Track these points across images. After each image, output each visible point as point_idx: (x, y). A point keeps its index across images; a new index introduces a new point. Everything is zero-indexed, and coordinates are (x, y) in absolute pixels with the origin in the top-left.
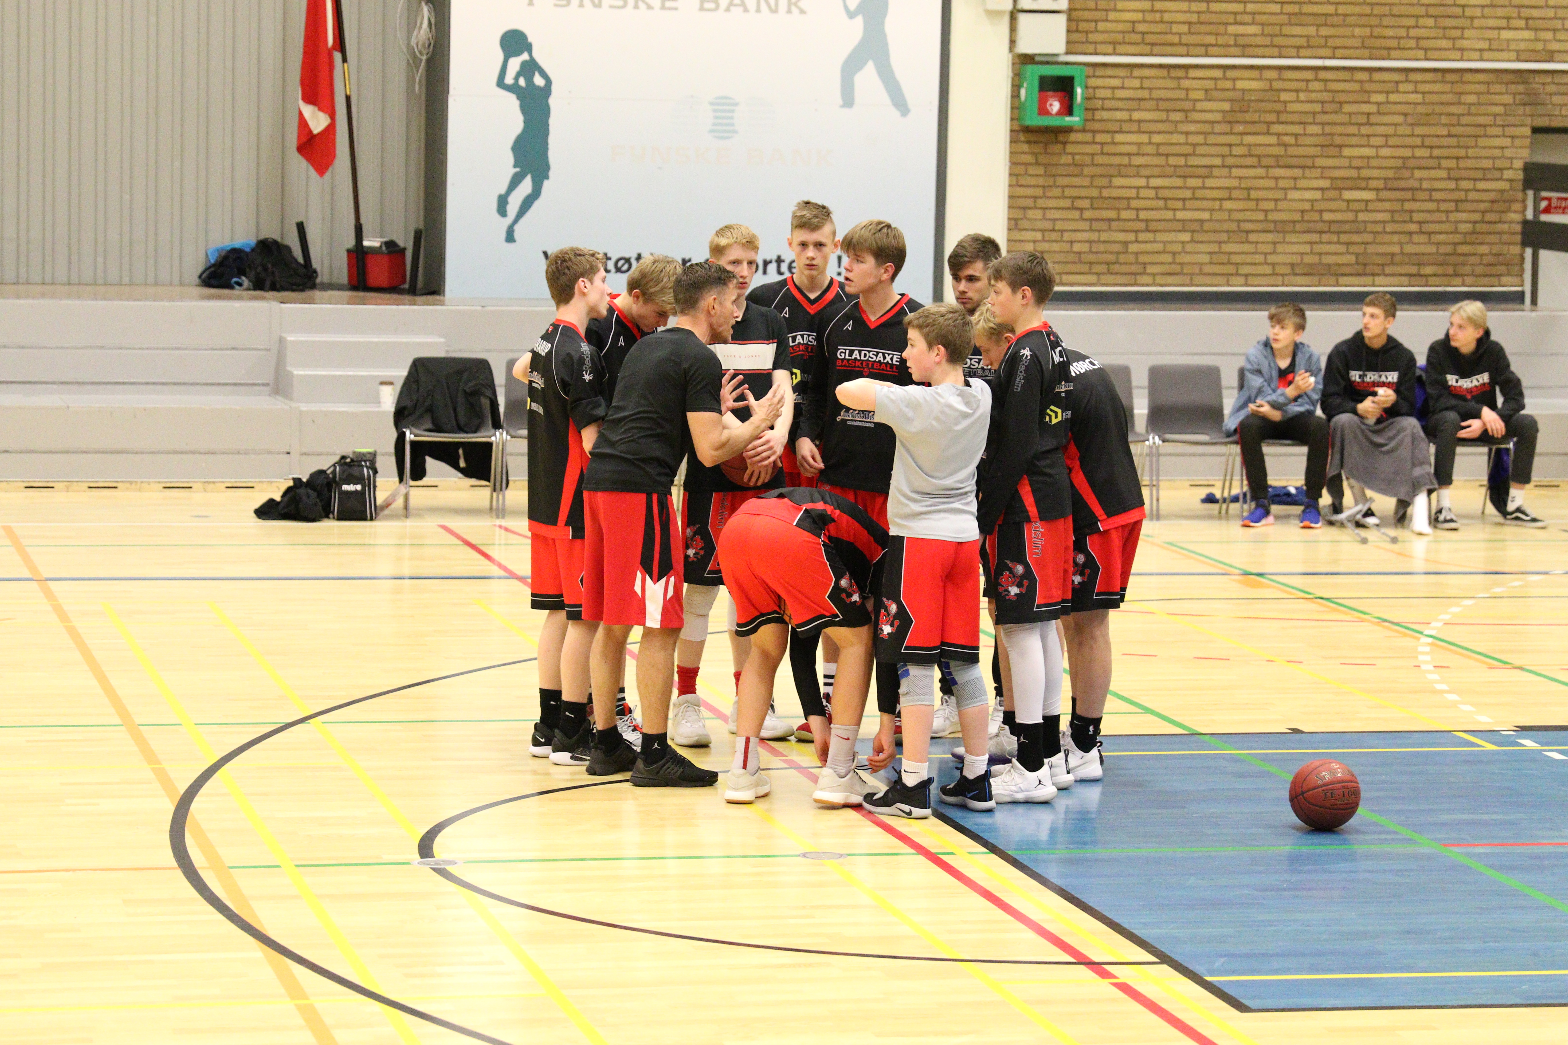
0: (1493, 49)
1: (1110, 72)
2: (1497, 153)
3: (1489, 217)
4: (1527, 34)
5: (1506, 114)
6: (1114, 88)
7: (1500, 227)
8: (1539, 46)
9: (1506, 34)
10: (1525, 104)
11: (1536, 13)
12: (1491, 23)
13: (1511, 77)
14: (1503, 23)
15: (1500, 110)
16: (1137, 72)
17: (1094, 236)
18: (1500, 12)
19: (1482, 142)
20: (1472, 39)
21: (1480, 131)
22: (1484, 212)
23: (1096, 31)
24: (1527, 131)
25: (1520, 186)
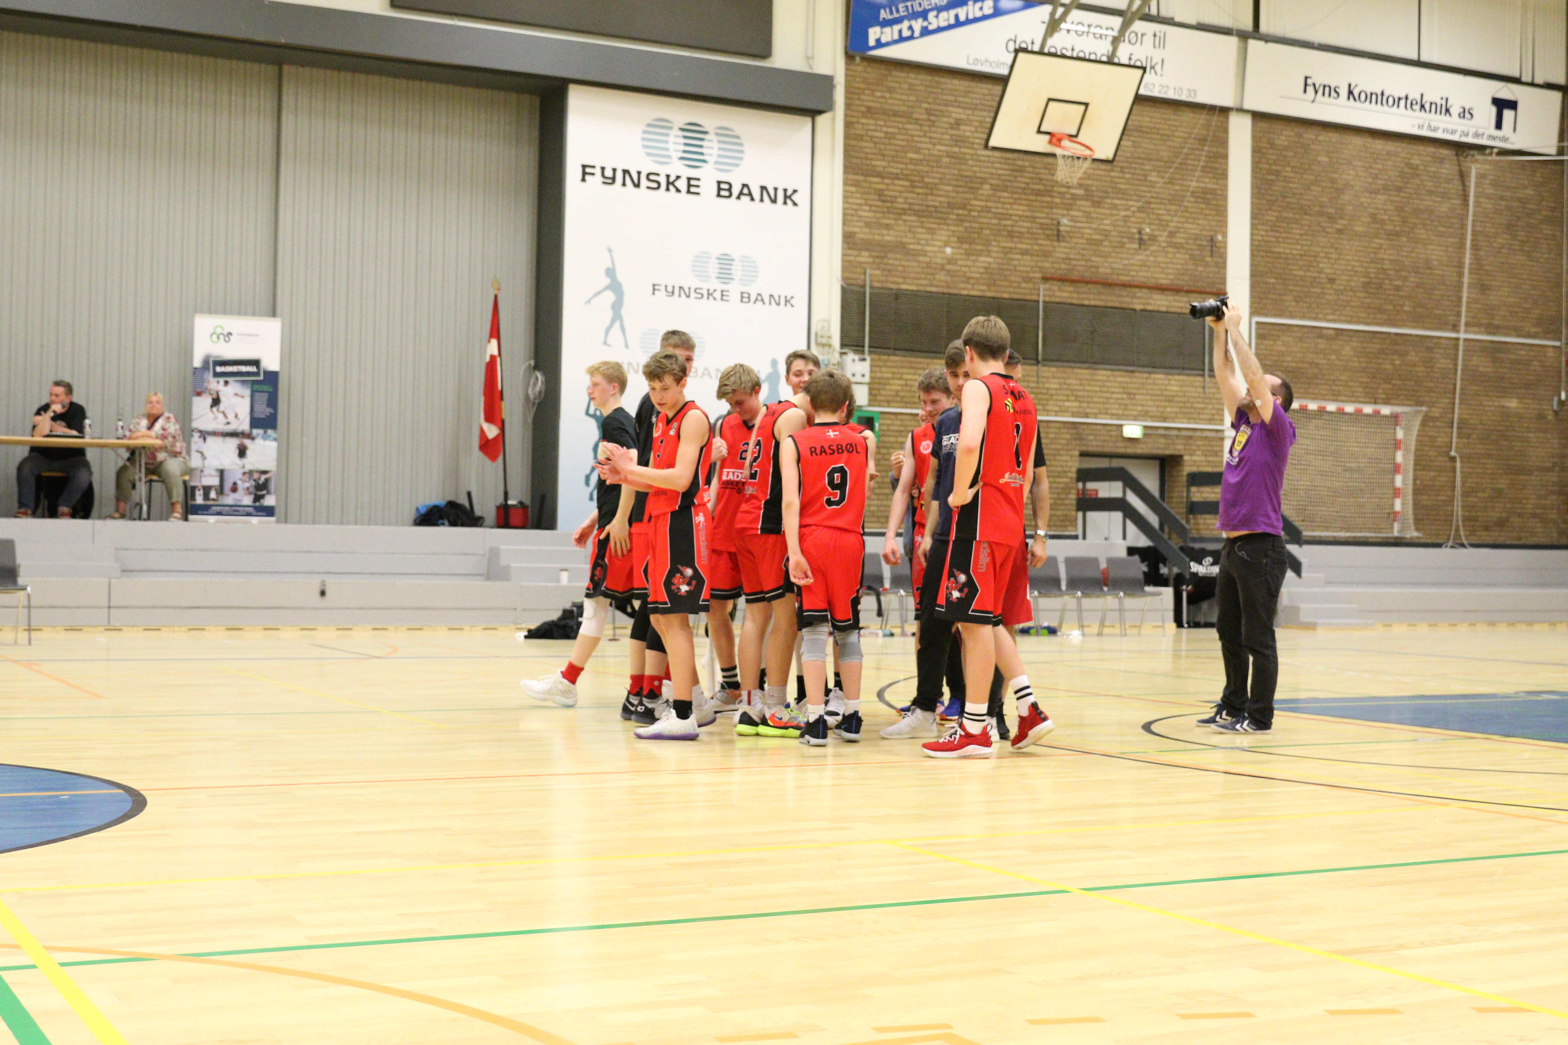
0: (1061, 411)
1: (887, 416)
2: (1064, 464)
3: (1062, 496)
4: (1076, 404)
5: (1068, 444)
6: (889, 425)
7: (1066, 502)
8: (1082, 410)
9: (1067, 404)
10: (1076, 439)
11: (1080, 393)
12: (1061, 398)
13: (1070, 425)
14: (1065, 398)
15: (1064, 442)
16: (900, 417)
17: (879, 503)
18: (1064, 392)
19: (1058, 458)
20: (1052, 406)
21: (1056, 452)
22: (1059, 494)
23: (880, 395)
24: (1077, 453)
25: (1074, 481)
